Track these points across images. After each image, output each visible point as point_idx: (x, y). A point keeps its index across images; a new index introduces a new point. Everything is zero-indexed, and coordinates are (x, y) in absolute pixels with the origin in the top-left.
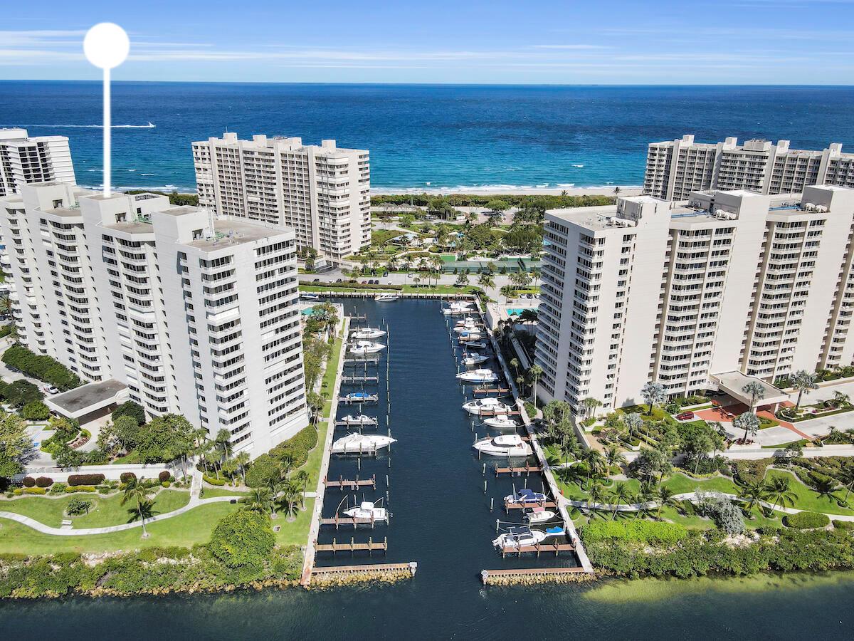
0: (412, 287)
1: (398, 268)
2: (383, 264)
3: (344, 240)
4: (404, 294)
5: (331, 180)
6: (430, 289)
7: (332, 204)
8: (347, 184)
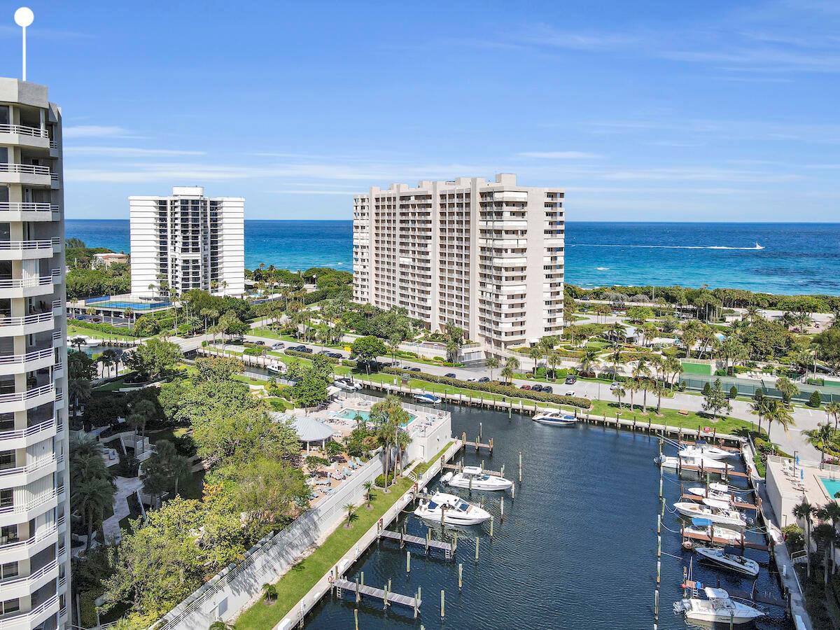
0: (612, 405)
1: (597, 373)
2: (567, 365)
3: (513, 319)
4: (591, 417)
5: (498, 225)
6: (645, 413)
7: (497, 262)
8: (524, 232)
